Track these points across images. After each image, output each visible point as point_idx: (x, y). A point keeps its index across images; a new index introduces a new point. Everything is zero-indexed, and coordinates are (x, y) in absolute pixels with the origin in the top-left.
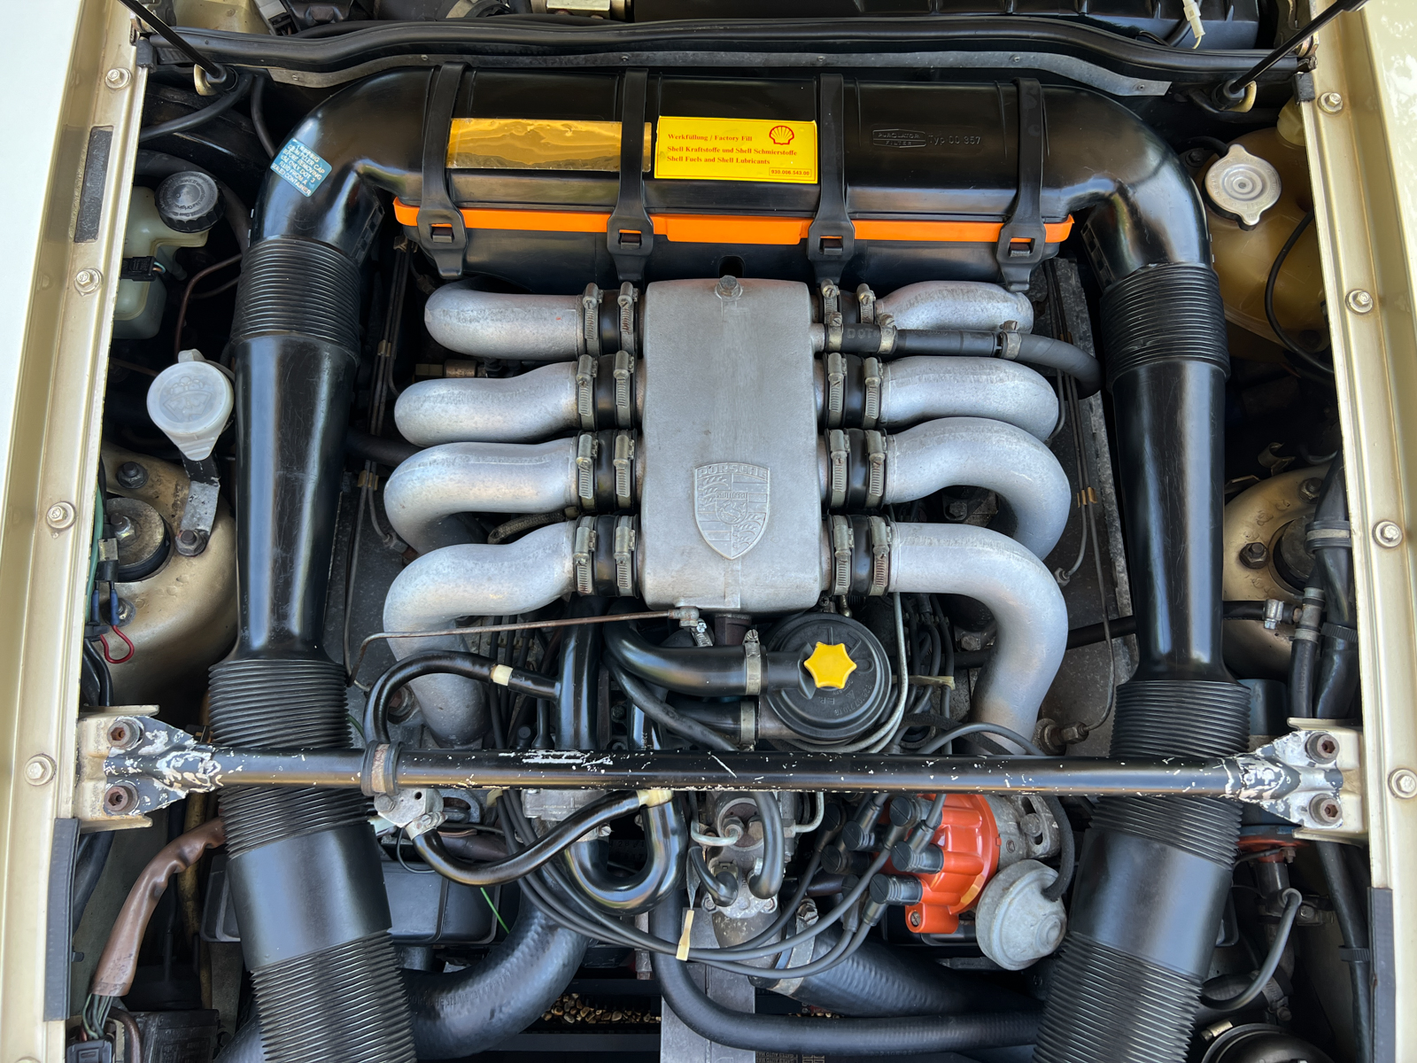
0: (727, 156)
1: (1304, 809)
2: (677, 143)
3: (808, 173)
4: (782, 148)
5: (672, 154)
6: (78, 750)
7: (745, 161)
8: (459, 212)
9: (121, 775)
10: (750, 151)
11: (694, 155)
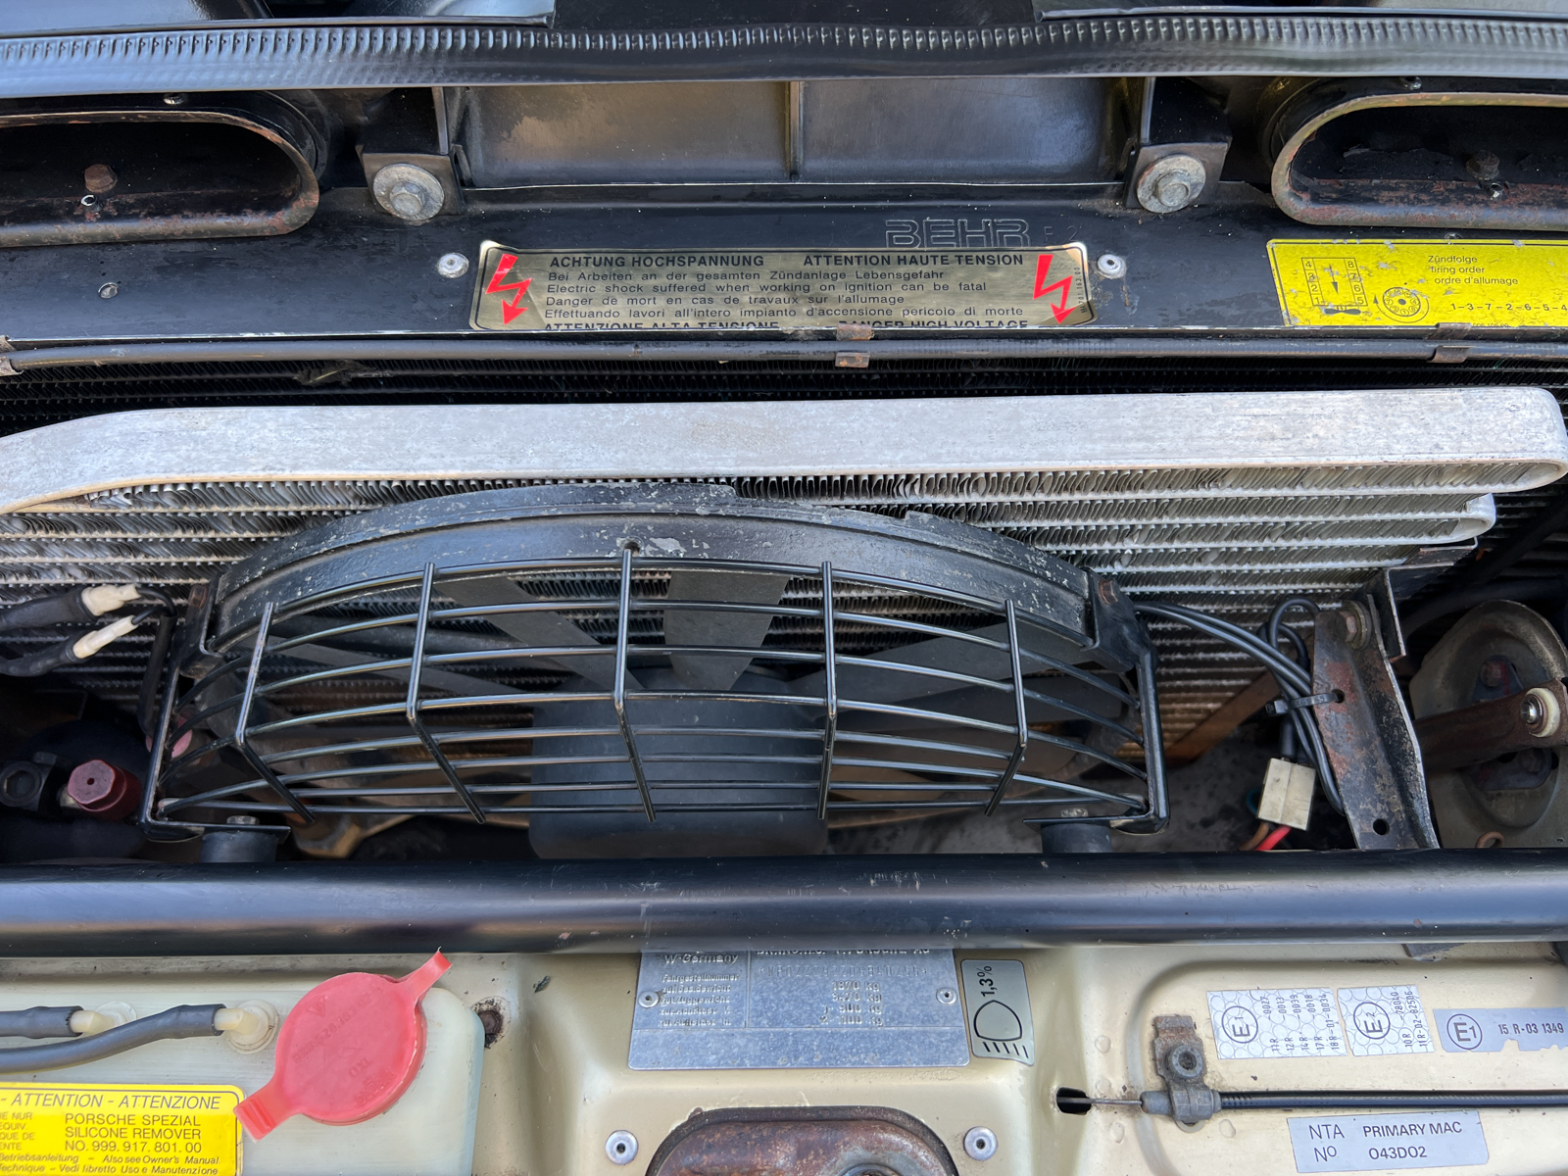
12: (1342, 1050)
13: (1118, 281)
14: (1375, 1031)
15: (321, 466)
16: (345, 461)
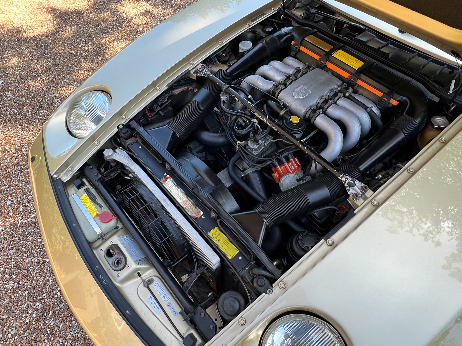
0: (346, 59)
1: (352, 193)
2: (339, 53)
3: (356, 68)
4: (355, 63)
5: (337, 54)
6: (197, 65)
7: (348, 61)
8: (300, 46)
9: (199, 70)
10: (350, 61)
11: (340, 56)
12: (160, 295)
13: (202, 218)
14: (164, 297)
15: (143, 180)
16: (145, 181)
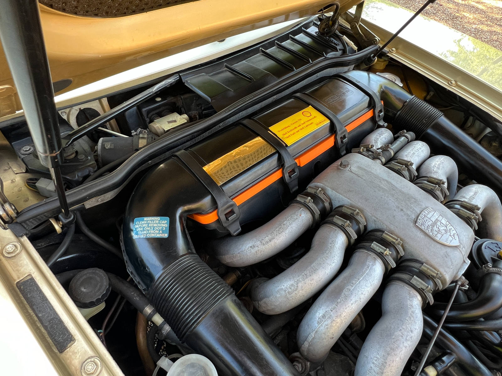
0: (301, 127)
2: (283, 132)
3: (325, 120)
4: (311, 117)
5: (285, 136)
7: (307, 126)
8: (234, 201)
10: (304, 123)
11: (292, 133)
